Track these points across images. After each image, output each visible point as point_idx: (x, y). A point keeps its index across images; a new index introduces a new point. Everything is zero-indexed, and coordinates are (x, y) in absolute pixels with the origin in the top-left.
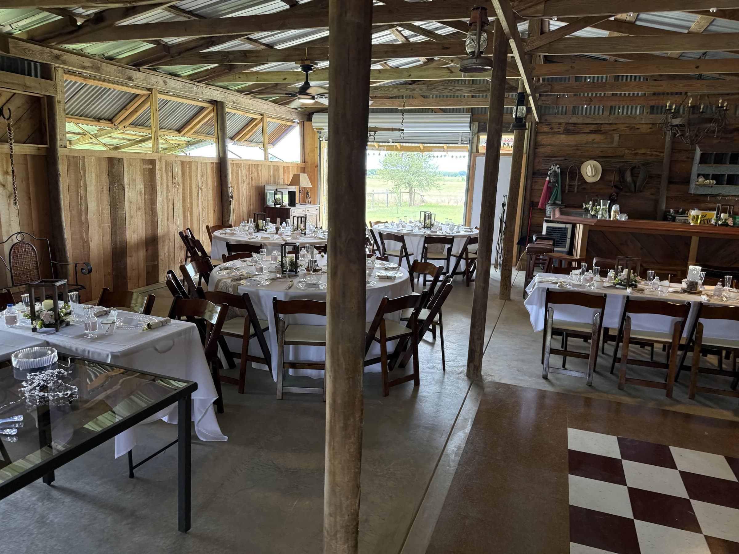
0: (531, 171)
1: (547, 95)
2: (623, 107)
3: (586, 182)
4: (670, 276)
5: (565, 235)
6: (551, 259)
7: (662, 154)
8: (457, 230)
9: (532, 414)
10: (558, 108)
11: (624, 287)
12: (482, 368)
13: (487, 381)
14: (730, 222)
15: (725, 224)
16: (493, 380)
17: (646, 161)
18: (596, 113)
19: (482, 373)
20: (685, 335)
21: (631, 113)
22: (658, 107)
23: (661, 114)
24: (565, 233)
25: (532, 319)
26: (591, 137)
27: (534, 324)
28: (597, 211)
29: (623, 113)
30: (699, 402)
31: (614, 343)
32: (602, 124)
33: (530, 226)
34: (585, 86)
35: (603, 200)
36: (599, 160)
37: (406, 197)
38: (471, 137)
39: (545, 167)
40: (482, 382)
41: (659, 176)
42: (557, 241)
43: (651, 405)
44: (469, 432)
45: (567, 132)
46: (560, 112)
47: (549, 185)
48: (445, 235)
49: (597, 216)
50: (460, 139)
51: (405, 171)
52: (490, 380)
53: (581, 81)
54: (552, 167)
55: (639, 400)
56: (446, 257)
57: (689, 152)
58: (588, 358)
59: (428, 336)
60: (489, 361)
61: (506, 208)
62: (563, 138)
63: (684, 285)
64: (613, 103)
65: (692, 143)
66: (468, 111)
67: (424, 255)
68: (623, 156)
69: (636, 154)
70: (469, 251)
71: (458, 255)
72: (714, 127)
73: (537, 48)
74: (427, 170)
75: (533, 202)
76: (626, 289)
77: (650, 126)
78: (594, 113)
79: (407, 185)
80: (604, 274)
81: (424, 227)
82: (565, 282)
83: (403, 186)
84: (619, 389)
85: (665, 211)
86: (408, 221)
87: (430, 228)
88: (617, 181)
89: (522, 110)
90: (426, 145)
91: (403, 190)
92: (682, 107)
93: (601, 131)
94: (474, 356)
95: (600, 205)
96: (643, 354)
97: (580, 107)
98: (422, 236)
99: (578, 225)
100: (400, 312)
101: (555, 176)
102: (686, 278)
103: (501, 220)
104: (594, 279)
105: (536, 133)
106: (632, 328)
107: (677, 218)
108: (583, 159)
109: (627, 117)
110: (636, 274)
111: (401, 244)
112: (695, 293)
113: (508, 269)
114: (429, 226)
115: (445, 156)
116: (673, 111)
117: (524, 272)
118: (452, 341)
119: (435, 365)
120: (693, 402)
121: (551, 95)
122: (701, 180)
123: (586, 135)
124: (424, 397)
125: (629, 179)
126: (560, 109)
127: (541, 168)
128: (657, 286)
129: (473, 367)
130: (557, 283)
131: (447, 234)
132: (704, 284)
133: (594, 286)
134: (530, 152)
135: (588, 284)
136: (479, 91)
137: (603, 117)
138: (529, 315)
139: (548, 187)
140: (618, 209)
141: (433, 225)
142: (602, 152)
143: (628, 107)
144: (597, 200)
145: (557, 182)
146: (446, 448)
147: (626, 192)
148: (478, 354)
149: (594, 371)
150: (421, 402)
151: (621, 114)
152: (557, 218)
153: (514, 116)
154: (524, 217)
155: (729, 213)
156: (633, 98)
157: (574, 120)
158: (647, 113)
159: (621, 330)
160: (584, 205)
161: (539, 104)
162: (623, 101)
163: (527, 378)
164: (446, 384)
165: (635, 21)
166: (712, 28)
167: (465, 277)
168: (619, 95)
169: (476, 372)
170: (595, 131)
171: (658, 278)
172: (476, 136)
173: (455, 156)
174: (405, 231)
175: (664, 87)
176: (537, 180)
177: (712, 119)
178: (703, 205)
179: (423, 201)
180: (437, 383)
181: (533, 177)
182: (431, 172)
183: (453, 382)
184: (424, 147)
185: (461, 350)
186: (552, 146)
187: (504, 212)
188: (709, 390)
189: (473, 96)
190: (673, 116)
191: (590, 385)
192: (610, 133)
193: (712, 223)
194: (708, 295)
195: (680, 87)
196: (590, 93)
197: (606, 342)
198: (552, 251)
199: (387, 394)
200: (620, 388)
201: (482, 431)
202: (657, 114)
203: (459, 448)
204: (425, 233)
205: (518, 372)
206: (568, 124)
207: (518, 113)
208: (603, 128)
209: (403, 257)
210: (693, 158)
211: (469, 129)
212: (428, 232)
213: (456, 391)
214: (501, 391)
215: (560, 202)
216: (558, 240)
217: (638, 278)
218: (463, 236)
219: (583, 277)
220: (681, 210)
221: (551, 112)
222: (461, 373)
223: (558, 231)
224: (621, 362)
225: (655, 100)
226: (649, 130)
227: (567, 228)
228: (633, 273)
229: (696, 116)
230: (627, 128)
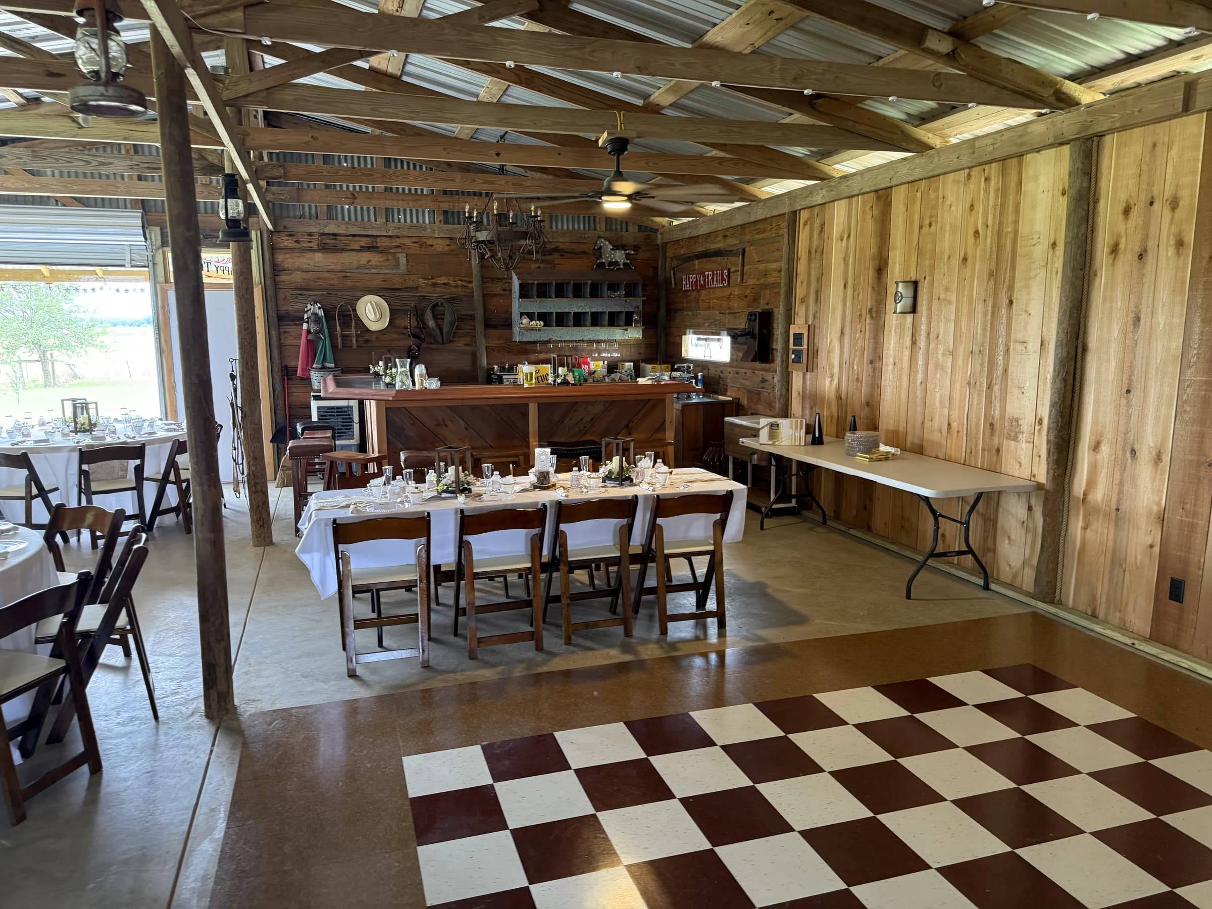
0: (273, 314)
1: (279, 184)
2: (405, 210)
3: (368, 330)
4: (511, 466)
5: (350, 418)
6: (332, 463)
7: (470, 285)
8: (148, 430)
9: (340, 751)
10: (303, 207)
11: (453, 495)
12: (235, 691)
13: (247, 714)
14: (570, 379)
15: (565, 383)
16: (258, 710)
17: (451, 296)
18: (366, 219)
19: (237, 701)
20: (545, 552)
21: (418, 221)
22: (453, 212)
23: (459, 224)
24: (349, 415)
25: (315, 576)
26: (365, 257)
27: (320, 586)
28: (393, 377)
29: (405, 221)
30: (578, 646)
31: (453, 584)
32: (377, 236)
33: (289, 408)
34: (341, 173)
35: (400, 358)
36: (382, 294)
37: (35, 371)
38: (150, 254)
39: (298, 306)
40: (238, 720)
41: (472, 318)
42: (338, 429)
43: (519, 672)
44: (222, 835)
45: (324, 248)
46: (307, 214)
47: (310, 337)
48: (125, 443)
49: (394, 385)
50: (128, 258)
51: (24, 319)
52: (253, 711)
53: (333, 163)
54: (309, 306)
55: (501, 668)
56: (134, 485)
57: (504, 281)
58: (417, 621)
59: (111, 654)
60: (246, 673)
61: (238, 381)
62: (319, 259)
63: (532, 478)
64: (388, 204)
65: (508, 269)
66: (135, 204)
67: (85, 487)
68: (417, 288)
69: (435, 285)
70: (180, 467)
71: (160, 477)
72: (530, 246)
73: (246, 96)
74: (73, 315)
75: (286, 366)
76: (457, 497)
77: (448, 242)
78: (363, 220)
79: (32, 346)
80: (420, 478)
81: (76, 431)
82: (361, 503)
83: (23, 349)
84: (471, 659)
85: (488, 369)
86: (35, 421)
87: (90, 431)
88: (415, 327)
89: (236, 207)
90: (54, 267)
91: (25, 357)
92: (485, 215)
93: (377, 247)
94: (216, 674)
95: (396, 367)
96: (495, 591)
97: (339, 206)
98: (73, 449)
99: (367, 402)
100: (30, 630)
101: (316, 321)
102: (533, 466)
103: (232, 405)
104: (407, 490)
105: (271, 249)
106: (475, 557)
107: (504, 377)
108: (358, 294)
109: (413, 227)
110: (466, 472)
111: (25, 472)
112: (548, 488)
113: (261, 491)
114: (87, 428)
115: (101, 288)
116: (475, 220)
117: (291, 489)
118: (168, 652)
119: (133, 714)
120: (571, 648)
121: (286, 184)
122: (525, 321)
123: (354, 253)
124: (117, 793)
125: (431, 323)
126: (307, 209)
127: (290, 309)
128: (497, 486)
129: (216, 695)
130: (348, 506)
131: (129, 440)
132: (556, 471)
133: (409, 502)
134: (268, 282)
135: (399, 500)
136: (149, 168)
137: (377, 227)
138: (309, 572)
139: (308, 341)
140: (424, 371)
141: (95, 425)
142: (384, 281)
143: (411, 211)
144: (390, 359)
145: (321, 331)
146: (177, 889)
147: (431, 343)
148: (223, 669)
149: (430, 639)
150: (109, 808)
151: (402, 221)
152: (331, 393)
153: (223, 217)
154: (276, 393)
155: (568, 367)
156: (417, 196)
157: (332, 228)
158: (440, 222)
159: (459, 563)
160: (371, 367)
161: (268, 199)
162: (403, 200)
163: (321, 685)
164: (162, 749)
165: (401, 75)
166: (507, 100)
167: (181, 516)
168: (394, 190)
169: (223, 703)
170: (369, 247)
171: (498, 473)
172: (160, 251)
173: (122, 289)
174: (29, 444)
175: (457, 182)
176: (287, 330)
177: (527, 233)
178: (533, 357)
179: (75, 376)
180: (142, 752)
181: (279, 325)
182: (82, 320)
183: (179, 738)
184: (51, 272)
185: (188, 666)
186: (303, 271)
187: (235, 389)
188: (587, 625)
189: (140, 178)
190: (477, 228)
191: (426, 666)
192: (392, 251)
193: (550, 381)
194: (564, 488)
195: (479, 184)
196: (351, 185)
197: (440, 585)
198: (332, 449)
199: (20, 818)
200: (472, 657)
201: (249, 822)
202: (454, 224)
203: (204, 878)
204: (78, 442)
205: (303, 679)
206: (324, 234)
207: (230, 212)
208: (383, 243)
209: (33, 498)
210: (511, 290)
211: (144, 240)
212: (86, 440)
213: (187, 757)
214: (278, 726)
215: (332, 365)
216: (340, 427)
217: (471, 478)
218: (163, 440)
219: (389, 488)
220: (507, 366)
221: (291, 214)
222: (192, 714)
223: (337, 412)
224: (467, 613)
225: (449, 202)
226: (447, 248)
227: (352, 407)
228: (463, 471)
229: (506, 229)
230: (415, 245)
